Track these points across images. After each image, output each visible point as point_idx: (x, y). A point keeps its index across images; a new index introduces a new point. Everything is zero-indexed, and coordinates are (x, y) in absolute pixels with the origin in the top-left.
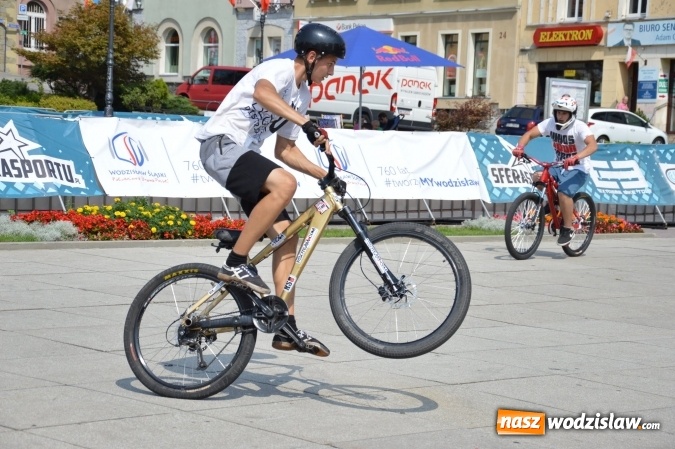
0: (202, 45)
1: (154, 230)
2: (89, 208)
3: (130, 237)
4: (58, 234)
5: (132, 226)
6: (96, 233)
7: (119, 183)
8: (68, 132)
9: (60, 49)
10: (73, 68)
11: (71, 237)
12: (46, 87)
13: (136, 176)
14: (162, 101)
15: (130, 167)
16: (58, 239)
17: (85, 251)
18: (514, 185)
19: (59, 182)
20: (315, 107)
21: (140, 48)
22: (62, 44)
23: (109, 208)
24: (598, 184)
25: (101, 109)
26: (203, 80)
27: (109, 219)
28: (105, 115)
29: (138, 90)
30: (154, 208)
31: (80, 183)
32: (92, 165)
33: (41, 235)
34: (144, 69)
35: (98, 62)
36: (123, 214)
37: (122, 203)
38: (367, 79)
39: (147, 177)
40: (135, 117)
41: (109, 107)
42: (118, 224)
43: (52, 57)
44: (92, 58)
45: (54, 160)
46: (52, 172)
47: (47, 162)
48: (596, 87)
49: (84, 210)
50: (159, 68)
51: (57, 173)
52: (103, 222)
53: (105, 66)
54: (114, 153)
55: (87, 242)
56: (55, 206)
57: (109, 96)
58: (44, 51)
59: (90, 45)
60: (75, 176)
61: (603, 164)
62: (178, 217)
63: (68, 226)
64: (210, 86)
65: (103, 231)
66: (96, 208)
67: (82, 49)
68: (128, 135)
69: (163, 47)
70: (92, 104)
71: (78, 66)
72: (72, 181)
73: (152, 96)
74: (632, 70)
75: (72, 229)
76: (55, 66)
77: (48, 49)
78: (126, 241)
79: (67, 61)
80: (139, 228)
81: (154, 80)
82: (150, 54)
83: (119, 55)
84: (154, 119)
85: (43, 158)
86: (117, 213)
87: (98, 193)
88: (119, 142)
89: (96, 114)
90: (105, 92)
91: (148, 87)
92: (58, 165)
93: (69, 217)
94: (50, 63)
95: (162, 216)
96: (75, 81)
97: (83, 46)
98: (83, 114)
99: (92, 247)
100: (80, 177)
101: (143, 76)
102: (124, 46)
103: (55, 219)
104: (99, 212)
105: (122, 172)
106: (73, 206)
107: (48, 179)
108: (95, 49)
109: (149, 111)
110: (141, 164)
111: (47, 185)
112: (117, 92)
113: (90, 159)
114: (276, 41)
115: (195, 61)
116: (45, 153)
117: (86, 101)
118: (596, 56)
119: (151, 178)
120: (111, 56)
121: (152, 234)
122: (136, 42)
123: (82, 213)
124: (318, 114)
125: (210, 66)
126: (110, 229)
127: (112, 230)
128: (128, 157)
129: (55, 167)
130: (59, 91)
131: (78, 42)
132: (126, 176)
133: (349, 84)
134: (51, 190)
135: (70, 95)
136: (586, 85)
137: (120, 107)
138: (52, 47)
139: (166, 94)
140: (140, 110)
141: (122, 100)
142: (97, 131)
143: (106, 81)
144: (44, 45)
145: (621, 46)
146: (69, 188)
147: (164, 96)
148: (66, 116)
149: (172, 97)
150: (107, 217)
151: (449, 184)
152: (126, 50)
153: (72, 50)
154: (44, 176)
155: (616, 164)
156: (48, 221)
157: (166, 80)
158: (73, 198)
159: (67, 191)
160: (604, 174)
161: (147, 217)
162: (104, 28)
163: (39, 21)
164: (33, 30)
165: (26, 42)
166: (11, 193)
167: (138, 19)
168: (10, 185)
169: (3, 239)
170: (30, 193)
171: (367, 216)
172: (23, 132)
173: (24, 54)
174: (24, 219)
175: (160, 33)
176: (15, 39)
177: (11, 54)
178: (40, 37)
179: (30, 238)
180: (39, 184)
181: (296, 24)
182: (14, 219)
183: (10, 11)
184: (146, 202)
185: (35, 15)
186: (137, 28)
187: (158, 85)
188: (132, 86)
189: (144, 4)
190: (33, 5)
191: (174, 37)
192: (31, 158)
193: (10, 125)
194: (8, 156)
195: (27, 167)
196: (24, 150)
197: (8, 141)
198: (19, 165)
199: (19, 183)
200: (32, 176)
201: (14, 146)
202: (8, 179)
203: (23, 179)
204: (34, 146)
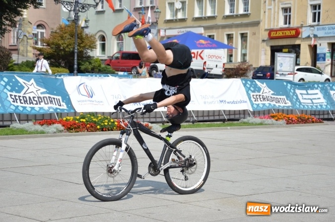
0: (116, 42)
1: (98, 127)
2: (68, 118)
3: (88, 131)
4: (55, 130)
5: (88, 126)
6: (72, 129)
7: (82, 106)
8: (58, 83)
9: (52, 46)
10: (58, 54)
11: (61, 131)
13: (89, 102)
14: (99, 68)
15: (87, 98)
16: (55, 133)
17: (68, 138)
18: (263, 102)
19: (55, 106)
21: (88, 44)
22: (53, 44)
23: (78, 118)
24: (302, 101)
25: (71, 72)
26: (117, 58)
27: (78, 123)
28: (74, 75)
29: (88, 63)
30: (98, 117)
31: (64, 106)
32: (69, 98)
33: (47, 131)
34: (91, 53)
35: (69, 51)
36: (84, 120)
37: (83, 116)
39: (95, 103)
40: (87, 76)
41: (76, 72)
42: (82, 125)
43: (48, 50)
44: (67, 50)
45: (52, 96)
46: (51, 102)
47: (49, 97)
48: (298, 57)
49: (67, 119)
50: (96, 53)
51: (54, 102)
52: (75, 124)
53: (73, 53)
54: (79, 92)
55: (68, 133)
56: (53, 118)
57: (76, 66)
58: (45, 47)
59: (65, 44)
60: (62, 103)
61: (304, 92)
62: (109, 121)
63: (60, 126)
64: (120, 60)
65: (75, 128)
66: (72, 118)
67: (62, 46)
68: (86, 84)
69: (98, 43)
70: (67, 70)
71: (60, 54)
72: (60, 106)
73: (94, 66)
74: (314, 49)
75: (63, 128)
76: (50, 54)
77: (47, 46)
78: (86, 132)
79: (55, 51)
80: (92, 126)
81: (95, 58)
82: (92, 47)
83: (79, 47)
84: (96, 76)
85: (47, 95)
86: (82, 120)
87: (72, 111)
89: (69, 75)
90: (74, 65)
91: (92, 61)
92: (54, 98)
93: (60, 122)
94: (48, 52)
95: (102, 121)
96: (59, 60)
97: (62, 44)
98: (64, 75)
99: (71, 136)
100: (64, 104)
101: (89, 57)
102: (81, 43)
103: (53, 123)
104: (74, 119)
105: (83, 101)
106: (61, 117)
107: (50, 105)
108: (68, 45)
109: (93, 73)
110: (92, 97)
111: (49, 108)
112: (79, 64)
113: (68, 95)
115: (113, 49)
116: (48, 93)
117: (64, 69)
118: (297, 42)
119: (97, 103)
120: (76, 48)
121: (98, 129)
122: (86, 41)
123: (66, 120)
125: (120, 51)
126: (79, 127)
127: (79, 128)
128: (86, 94)
129: (53, 99)
130: (51, 65)
131: (60, 42)
132: (85, 103)
134: (51, 110)
135: (57, 66)
136: (293, 55)
137: (81, 71)
138: (48, 45)
139: (100, 65)
140: (89, 72)
141: (81, 68)
142: (72, 82)
143: (74, 59)
144: (45, 44)
145: (309, 37)
146: (59, 109)
147: (100, 66)
148: (56, 76)
149: (103, 66)
150: (77, 122)
151: (233, 102)
152: (82, 45)
153: (58, 46)
154: (48, 104)
155: (310, 92)
156: (50, 124)
157: (100, 58)
158: (61, 113)
159: (58, 110)
160: (305, 96)
161: (95, 122)
162: (72, 36)
163: (42, 34)
164: (39, 37)
165: (36, 43)
166: (33, 112)
167: (87, 31)
168: (33, 108)
169: (30, 133)
170: (42, 112)
171: (195, 118)
172: (38, 84)
173: (35, 48)
174: (40, 123)
175: (97, 37)
176: (31, 42)
177: (30, 49)
178: (43, 41)
179: (42, 132)
180: (46, 107)
181: (159, 31)
182: (35, 124)
183: (29, 29)
184: (94, 114)
185: (40, 31)
186: (87, 35)
187: (96, 61)
188: (85, 62)
189: (90, 24)
190: (39, 26)
191: (103, 38)
192: (42, 96)
193: (32, 81)
194: (32, 95)
195: (40, 100)
196: (39, 92)
197: (32, 89)
198: (36, 99)
199: (37, 107)
200: (43, 104)
201: (34, 90)
202: (32, 105)
203: (39, 106)
204: (43, 90)
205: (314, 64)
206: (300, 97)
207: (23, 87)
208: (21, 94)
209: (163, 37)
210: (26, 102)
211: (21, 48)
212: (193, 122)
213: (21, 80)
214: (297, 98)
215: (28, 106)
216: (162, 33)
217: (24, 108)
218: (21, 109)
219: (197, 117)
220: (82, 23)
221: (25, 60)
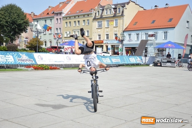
0: (49, 43)
6: (36, 69)
7: (39, 62)
8: (32, 55)
10: (32, 47)
11: (33, 70)
12: (28, 49)
15: (40, 60)
16: (31, 70)
19: (31, 62)
20: (65, 51)
22: (30, 43)
23: (38, 66)
24: (104, 61)
25: (36, 52)
26: (50, 48)
31: (34, 62)
34: (42, 46)
36: (40, 66)
38: (72, 48)
39: (43, 61)
43: (29, 45)
45: (30, 59)
48: (103, 49)
50: (44, 46)
53: (36, 46)
56: (30, 66)
57: (37, 50)
61: (104, 59)
62: (48, 67)
63: (32, 68)
64: (51, 49)
66: (36, 66)
67: (33, 44)
69: (44, 43)
74: (107, 46)
75: (33, 69)
78: (40, 70)
80: (42, 68)
82: (42, 44)
85: (29, 59)
87: (36, 64)
88: (39, 57)
91: (42, 49)
93: (32, 67)
95: (45, 67)
98: (34, 53)
99: (36, 71)
101: (41, 47)
107: (29, 62)
108: (35, 44)
109: (42, 52)
110: (42, 59)
112: (38, 50)
113: (35, 59)
114: (60, 42)
115: (48, 45)
116: (29, 58)
117: (34, 51)
118: (102, 45)
121: (44, 69)
123: (34, 66)
124: (66, 52)
125: (51, 46)
126: (38, 69)
130: (30, 50)
133: (70, 48)
134: (30, 63)
136: (102, 48)
137: (39, 52)
142: (36, 55)
143: (37, 48)
145: (106, 43)
147: (44, 50)
148: (31, 53)
149: (45, 50)
152: (39, 44)
155: (106, 59)
156: (30, 68)
158: (33, 64)
160: (105, 60)
162: (36, 41)
163: (27, 40)
164: (26, 41)
165: (25, 43)
166: (24, 64)
167: (41, 40)
168: (24, 63)
169: (23, 70)
170: (27, 64)
171: (73, 66)
172: (26, 55)
173: (25, 45)
174: (26, 67)
175: (44, 42)
176: (24, 43)
177: (23, 45)
178: (27, 42)
179: (27, 70)
180: (28, 63)
181: (62, 40)
182: (25, 67)
183: (23, 39)
184: (43, 65)
185: (26, 39)
186: (41, 41)
187: (44, 49)
188: (40, 49)
189: (42, 38)
190: (26, 38)
191: (46, 42)
192: (27, 59)
193: (24, 54)
194: (24, 59)
195: (26, 60)
196: (26, 58)
197: (24, 57)
198: (25, 60)
199: (25, 62)
200: (27, 61)
201: (25, 57)
202: (24, 62)
203: (26, 62)
204: (27, 57)
205: (107, 51)
206: (103, 60)
207: (21, 56)
208: (21, 58)
209: (64, 42)
210: (22, 61)
211: (21, 45)
212: (73, 67)
213: (21, 54)
214: (103, 61)
215: (23, 62)
216: (63, 41)
217: (22, 63)
218: (21, 63)
219: (74, 66)
220: (39, 37)
221: (22, 48)
